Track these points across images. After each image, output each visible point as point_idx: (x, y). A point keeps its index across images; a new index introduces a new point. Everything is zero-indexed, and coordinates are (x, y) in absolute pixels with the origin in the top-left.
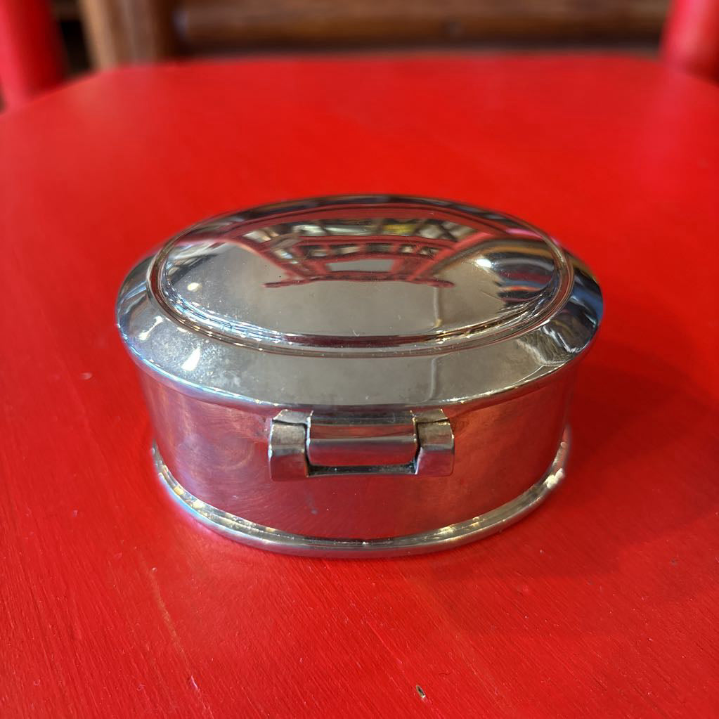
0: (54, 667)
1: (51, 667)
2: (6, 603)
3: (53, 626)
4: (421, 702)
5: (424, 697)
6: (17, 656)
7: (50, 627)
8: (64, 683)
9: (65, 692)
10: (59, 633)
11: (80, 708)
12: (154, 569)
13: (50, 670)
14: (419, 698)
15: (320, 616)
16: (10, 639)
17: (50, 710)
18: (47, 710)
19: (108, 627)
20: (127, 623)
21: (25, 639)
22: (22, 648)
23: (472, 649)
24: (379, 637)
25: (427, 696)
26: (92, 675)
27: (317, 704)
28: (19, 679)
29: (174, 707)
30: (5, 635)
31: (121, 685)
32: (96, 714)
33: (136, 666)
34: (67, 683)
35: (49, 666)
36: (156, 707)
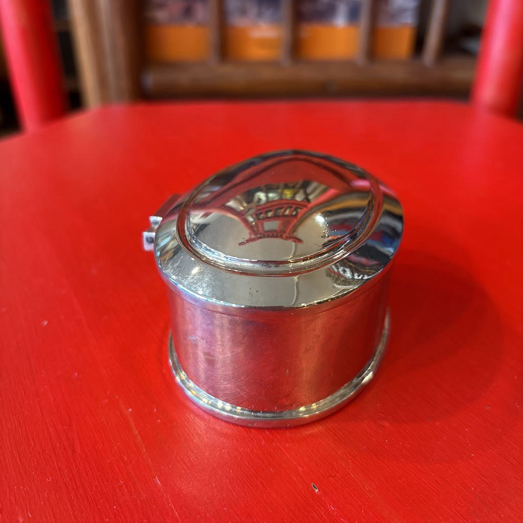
0: (61, 470)
1: (59, 470)
2: (28, 430)
3: (60, 444)
4: (315, 493)
5: (317, 490)
6: (36, 463)
7: (59, 445)
8: (68, 480)
9: (69, 485)
10: (64, 449)
11: (79, 495)
12: (130, 410)
13: (58, 471)
14: (314, 491)
15: (245, 439)
16: (30, 452)
17: (58, 496)
18: (56, 497)
19: (99, 446)
20: (111, 443)
21: (41, 452)
22: (39, 458)
23: (350, 460)
24: (286, 453)
25: (319, 490)
26: (87, 474)
27: (243, 494)
28: (37, 477)
29: (144, 496)
30: (27, 449)
31: (107, 481)
32: (90, 499)
33: (117, 469)
34: (70, 480)
35: (57, 469)
36: (131, 495)
